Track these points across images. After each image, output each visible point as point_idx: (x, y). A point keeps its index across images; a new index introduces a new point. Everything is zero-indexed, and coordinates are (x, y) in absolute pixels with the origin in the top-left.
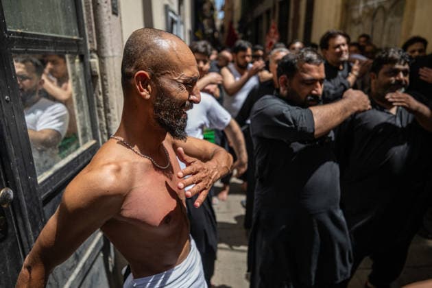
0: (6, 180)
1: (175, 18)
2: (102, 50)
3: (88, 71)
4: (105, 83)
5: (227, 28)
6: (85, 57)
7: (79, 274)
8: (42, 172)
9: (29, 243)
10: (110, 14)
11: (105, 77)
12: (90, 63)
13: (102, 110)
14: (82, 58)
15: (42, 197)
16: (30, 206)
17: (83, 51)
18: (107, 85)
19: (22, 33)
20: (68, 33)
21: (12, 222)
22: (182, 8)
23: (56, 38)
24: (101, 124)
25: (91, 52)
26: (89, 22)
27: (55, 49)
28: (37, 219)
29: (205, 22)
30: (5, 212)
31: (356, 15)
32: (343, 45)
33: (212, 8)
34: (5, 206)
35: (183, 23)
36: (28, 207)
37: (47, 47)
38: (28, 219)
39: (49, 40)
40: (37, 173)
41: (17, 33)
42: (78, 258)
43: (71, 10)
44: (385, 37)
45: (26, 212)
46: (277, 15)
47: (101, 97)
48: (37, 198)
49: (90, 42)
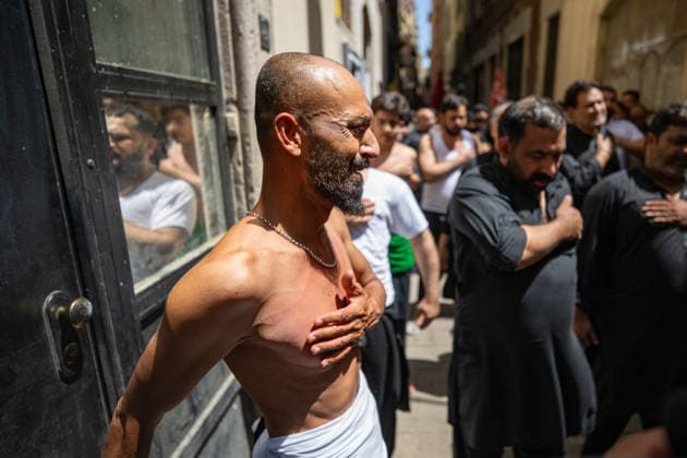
0: (84, 286)
1: (358, 63)
2: (244, 100)
3: (223, 129)
4: (247, 148)
5: (434, 82)
6: (218, 109)
7: (196, 436)
8: (142, 276)
9: (116, 385)
10: (258, 48)
11: (247, 139)
12: (226, 119)
13: (242, 188)
14: (214, 111)
15: (141, 314)
16: (119, 327)
17: (215, 101)
18: (250, 151)
19: (119, 68)
20: (194, 73)
21: (90, 352)
22: (368, 50)
23: (174, 79)
24: (239, 209)
25: (228, 102)
26: (227, 60)
27: (172, 94)
28: (130, 349)
29: (403, 73)
30: (80, 336)
31: (617, 63)
32: (599, 102)
33: (414, 53)
34: (78, 327)
35: (369, 70)
36: (116, 328)
37: (158, 92)
38: (115, 348)
39: (163, 82)
40: (134, 277)
41: (112, 69)
42: (195, 411)
43: (199, 41)
44: (659, 94)
45: (113, 338)
46: (505, 63)
47: (241, 169)
48: (132, 316)
49: (227, 88)
